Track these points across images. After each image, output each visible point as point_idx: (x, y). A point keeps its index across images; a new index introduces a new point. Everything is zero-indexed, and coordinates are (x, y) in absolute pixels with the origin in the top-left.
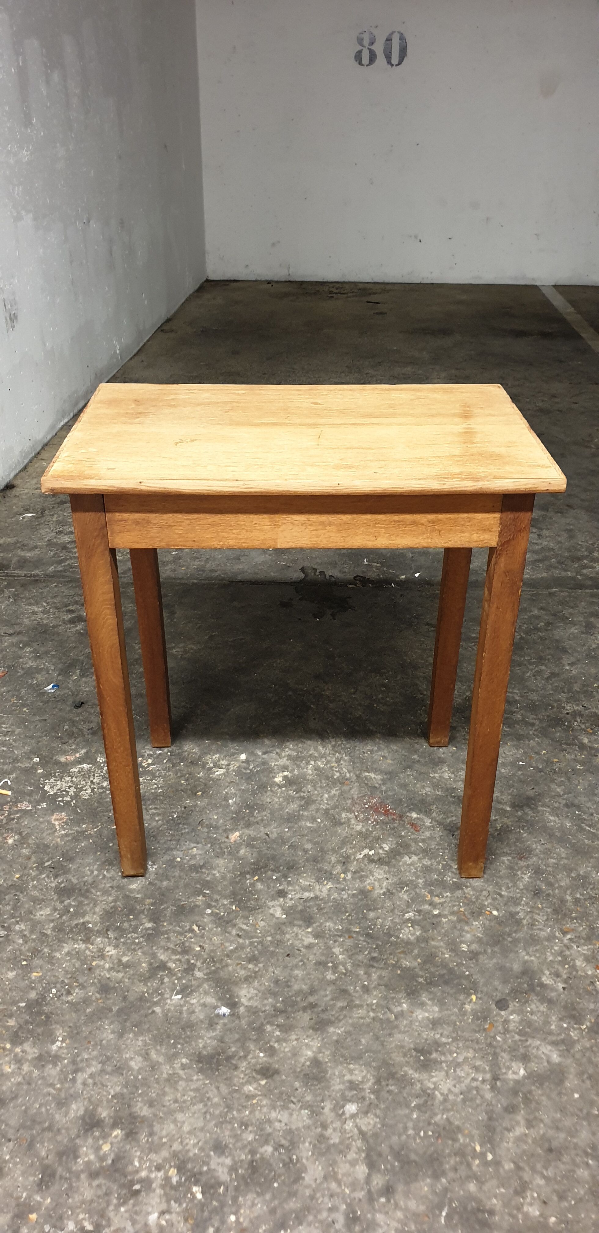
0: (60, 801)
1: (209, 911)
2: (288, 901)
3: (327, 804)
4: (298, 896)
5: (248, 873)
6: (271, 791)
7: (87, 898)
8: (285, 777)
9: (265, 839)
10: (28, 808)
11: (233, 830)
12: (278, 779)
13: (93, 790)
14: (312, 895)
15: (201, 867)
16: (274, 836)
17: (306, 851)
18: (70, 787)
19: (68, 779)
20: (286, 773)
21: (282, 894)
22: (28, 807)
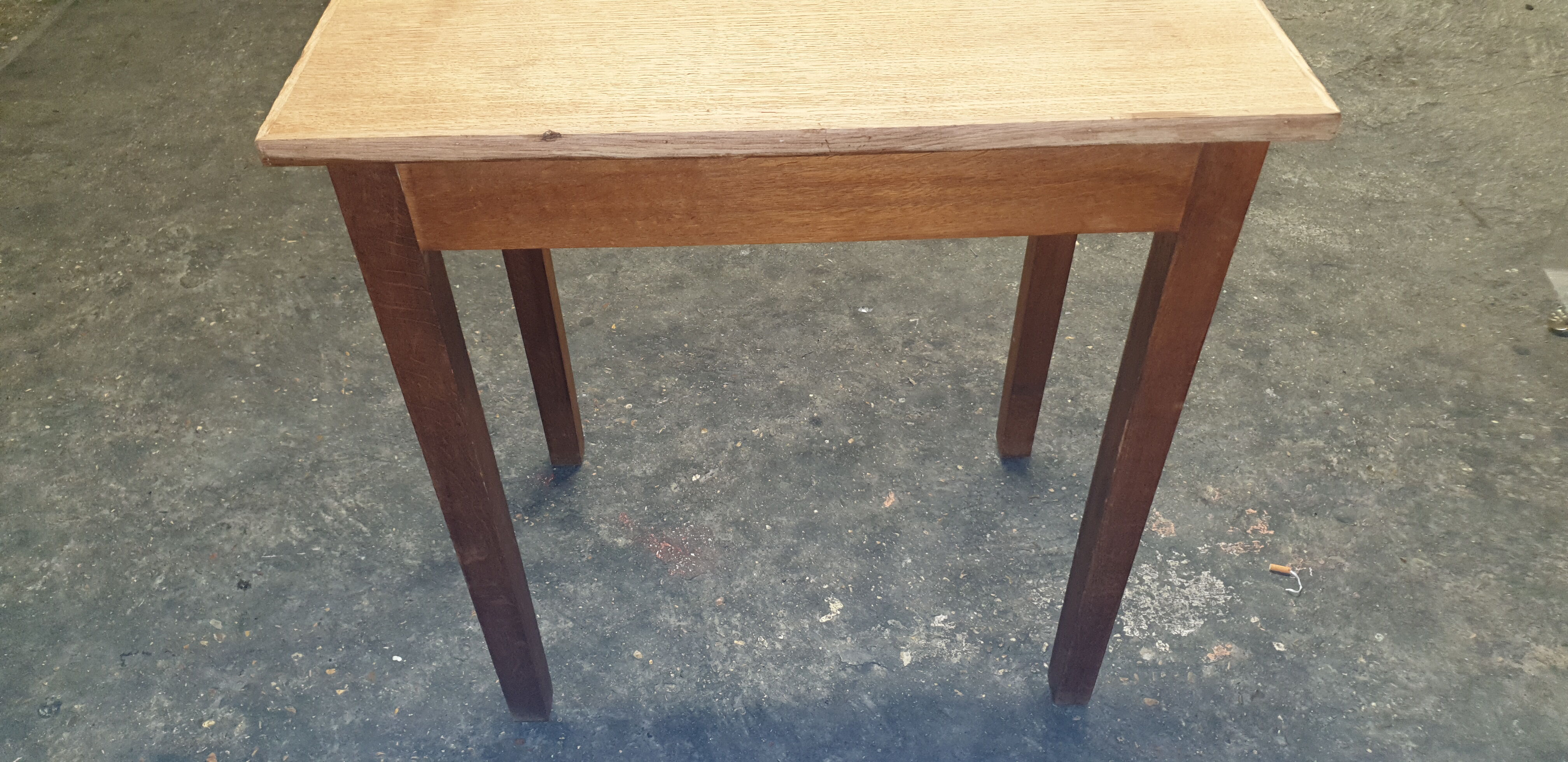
0: (1183, 559)
1: (901, 400)
2: (808, 414)
3: (754, 558)
4: (796, 419)
5: (862, 448)
6: (845, 582)
7: (1059, 416)
8: (826, 611)
9: (846, 496)
10: (1223, 544)
11: (893, 512)
12: (836, 606)
13: (1142, 582)
14: (779, 421)
15: (925, 458)
16: (833, 503)
17: (787, 478)
18: (1182, 586)
19: (1196, 603)
20: (824, 619)
21: (816, 422)
22: (1224, 546)
